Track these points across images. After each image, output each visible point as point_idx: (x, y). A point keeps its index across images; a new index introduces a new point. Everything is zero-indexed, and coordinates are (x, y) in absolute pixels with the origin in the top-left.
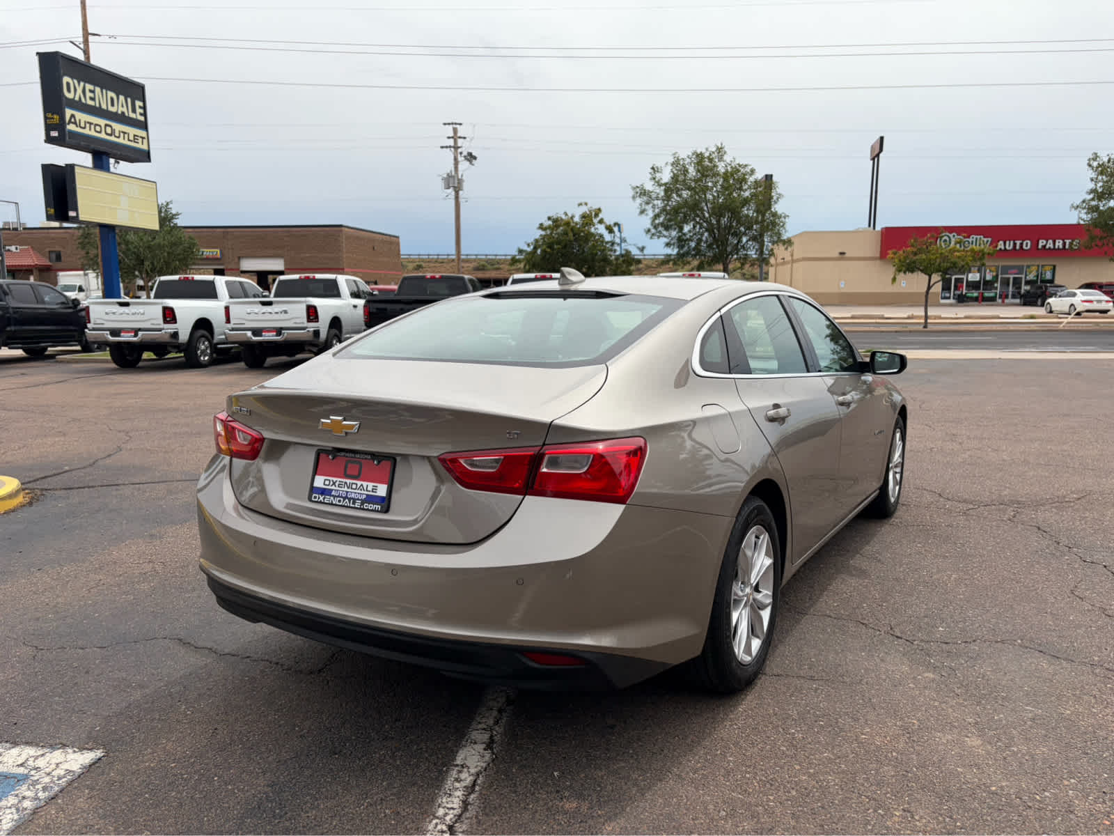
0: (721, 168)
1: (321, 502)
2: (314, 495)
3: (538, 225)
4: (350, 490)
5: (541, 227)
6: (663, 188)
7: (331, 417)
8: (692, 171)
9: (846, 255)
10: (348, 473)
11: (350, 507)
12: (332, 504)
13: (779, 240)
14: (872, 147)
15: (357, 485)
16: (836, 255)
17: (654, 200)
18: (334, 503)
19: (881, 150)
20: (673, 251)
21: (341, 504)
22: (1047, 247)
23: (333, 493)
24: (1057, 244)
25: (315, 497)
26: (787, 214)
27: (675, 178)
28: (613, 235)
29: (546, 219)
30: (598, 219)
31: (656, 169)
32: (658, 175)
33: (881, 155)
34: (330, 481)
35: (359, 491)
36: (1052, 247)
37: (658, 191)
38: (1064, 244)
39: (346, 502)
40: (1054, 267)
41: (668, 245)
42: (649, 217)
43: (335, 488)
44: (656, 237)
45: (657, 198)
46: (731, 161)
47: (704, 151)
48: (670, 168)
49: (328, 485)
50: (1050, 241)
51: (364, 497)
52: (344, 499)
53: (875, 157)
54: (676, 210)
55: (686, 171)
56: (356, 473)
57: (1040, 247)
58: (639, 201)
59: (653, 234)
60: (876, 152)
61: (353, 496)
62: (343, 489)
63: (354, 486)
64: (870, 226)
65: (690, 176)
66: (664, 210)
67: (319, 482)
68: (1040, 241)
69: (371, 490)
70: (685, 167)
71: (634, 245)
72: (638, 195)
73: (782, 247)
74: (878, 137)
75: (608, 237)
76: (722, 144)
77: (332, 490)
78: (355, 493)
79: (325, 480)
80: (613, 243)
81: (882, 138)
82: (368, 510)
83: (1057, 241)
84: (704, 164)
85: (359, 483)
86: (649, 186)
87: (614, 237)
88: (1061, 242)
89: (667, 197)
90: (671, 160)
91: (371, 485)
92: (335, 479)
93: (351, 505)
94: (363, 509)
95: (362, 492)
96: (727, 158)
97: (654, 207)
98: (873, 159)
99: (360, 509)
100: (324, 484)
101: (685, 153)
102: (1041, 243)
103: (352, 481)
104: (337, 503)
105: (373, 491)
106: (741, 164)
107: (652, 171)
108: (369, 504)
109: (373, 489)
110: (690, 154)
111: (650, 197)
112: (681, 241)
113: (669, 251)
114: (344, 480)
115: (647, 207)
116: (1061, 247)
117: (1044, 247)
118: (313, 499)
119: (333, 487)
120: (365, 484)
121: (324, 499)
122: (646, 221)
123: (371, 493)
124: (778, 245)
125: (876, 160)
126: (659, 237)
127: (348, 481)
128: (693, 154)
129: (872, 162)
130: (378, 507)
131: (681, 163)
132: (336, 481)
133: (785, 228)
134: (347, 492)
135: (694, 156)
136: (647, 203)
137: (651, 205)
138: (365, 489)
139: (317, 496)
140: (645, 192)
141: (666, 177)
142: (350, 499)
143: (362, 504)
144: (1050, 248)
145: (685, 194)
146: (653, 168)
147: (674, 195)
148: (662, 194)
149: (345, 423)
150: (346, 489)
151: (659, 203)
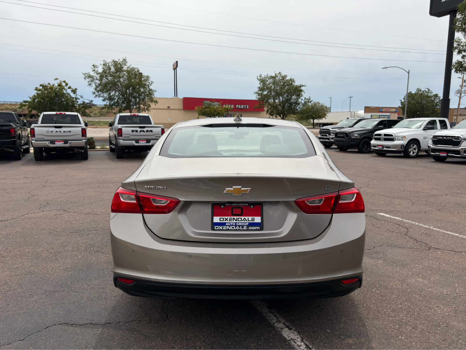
0: (125, 68)
1: (221, 230)
2: (215, 227)
3: (35, 88)
4: (237, 222)
5: (36, 89)
6: (99, 75)
7: (234, 187)
8: (113, 69)
9: (170, 108)
10: (234, 213)
11: (240, 230)
12: (228, 230)
13: (152, 100)
14: (173, 65)
15: (241, 218)
16: (166, 108)
17: (95, 80)
18: (230, 229)
19: (177, 67)
20: (107, 103)
21: (234, 229)
22: (239, 108)
23: (227, 224)
24: (242, 107)
25: (217, 228)
26: (156, 90)
27: (104, 71)
28: (75, 94)
29: (39, 85)
30: (68, 87)
31: (95, 66)
32: (96, 69)
33: (177, 68)
34: (223, 218)
35: (243, 222)
36: (240, 107)
37: (97, 76)
38: (244, 107)
39: (238, 228)
40: (241, 114)
41: (104, 100)
42: (93, 88)
43: (227, 222)
44: (98, 97)
45: (97, 79)
46: (129, 66)
47: (117, 60)
48: (102, 66)
49: (223, 221)
50: (240, 106)
51: (247, 224)
52: (236, 226)
53: (175, 69)
54: (106, 85)
55: (110, 69)
56: (240, 213)
57: (237, 107)
58: (87, 80)
59: (96, 96)
60: (175, 67)
61: (240, 224)
62: (233, 222)
63: (240, 219)
64: (175, 96)
65: (112, 70)
66: (100, 85)
67: (216, 219)
68: (237, 105)
69: (251, 220)
70: (109, 66)
71: (87, 99)
72: (87, 77)
73: (154, 104)
74: (175, 61)
75: (73, 95)
76: (125, 58)
77: (226, 223)
78: (241, 223)
79: (220, 218)
80: (76, 99)
81: (177, 62)
82: (252, 230)
83: (242, 106)
84: (118, 67)
85: (243, 218)
86: (92, 74)
87: (76, 95)
88: (243, 106)
89: (101, 79)
90: (103, 63)
91: (250, 218)
92: (226, 217)
93: (241, 229)
94: (249, 230)
95: (246, 222)
96: (128, 65)
97: (95, 83)
98: (174, 70)
99: (247, 230)
100: (220, 220)
101: (109, 60)
102: (237, 106)
103: (238, 217)
104: (232, 229)
105: (252, 221)
106: (134, 67)
107: (93, 67)
108: (252, 227)
109: (252, 220)
110: (111, 61)
111: (93, 78)
112: (110, 98)
113: (105, 103)
114: (233, 217)
115: (92, 83)
116: (243, 108)
117: (238, 107)
118: (215, 229)
119: (226, 221)
120: (247, 218)
121: (223, 228)
122: (92, 89)
123: (251, 222)
124: (152, 103)
125: (175, 70)
126: (99, 97)
127: (235, 218)
128: (113, 61)
129: (174, 71)
130: (258, 228)
131: (107, 64)
132: (227, 218)
133: (154, 96)
134: (236, 223)
135: (113, 62)
136: (92, 81)
137: (94, 82)
138: (247, 220)
139: (218, 227)
140: (90, 76)
141: (100, 70)
142: (239, 226)
143: (248, 227)
144: (240, 108)
145: (110, 78)
146: (93, 65)
147: (104, 78)
148: (98, 78)
149: (242, 189)
150: (235, 221)
151: (98, 82)
